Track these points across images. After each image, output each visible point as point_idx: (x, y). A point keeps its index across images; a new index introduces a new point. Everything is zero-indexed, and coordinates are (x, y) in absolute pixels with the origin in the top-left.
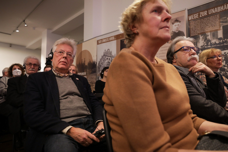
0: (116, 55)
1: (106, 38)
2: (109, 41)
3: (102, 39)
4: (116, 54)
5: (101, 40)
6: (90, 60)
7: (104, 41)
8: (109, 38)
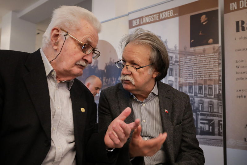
0: (178, 48)
1: (151, 15)
2: (160, 20)
3: (142, 17)
4: (178, 45)
5: (139, 18)
6: (111, 58)
7: (148, 19)
8: (159, 13)
